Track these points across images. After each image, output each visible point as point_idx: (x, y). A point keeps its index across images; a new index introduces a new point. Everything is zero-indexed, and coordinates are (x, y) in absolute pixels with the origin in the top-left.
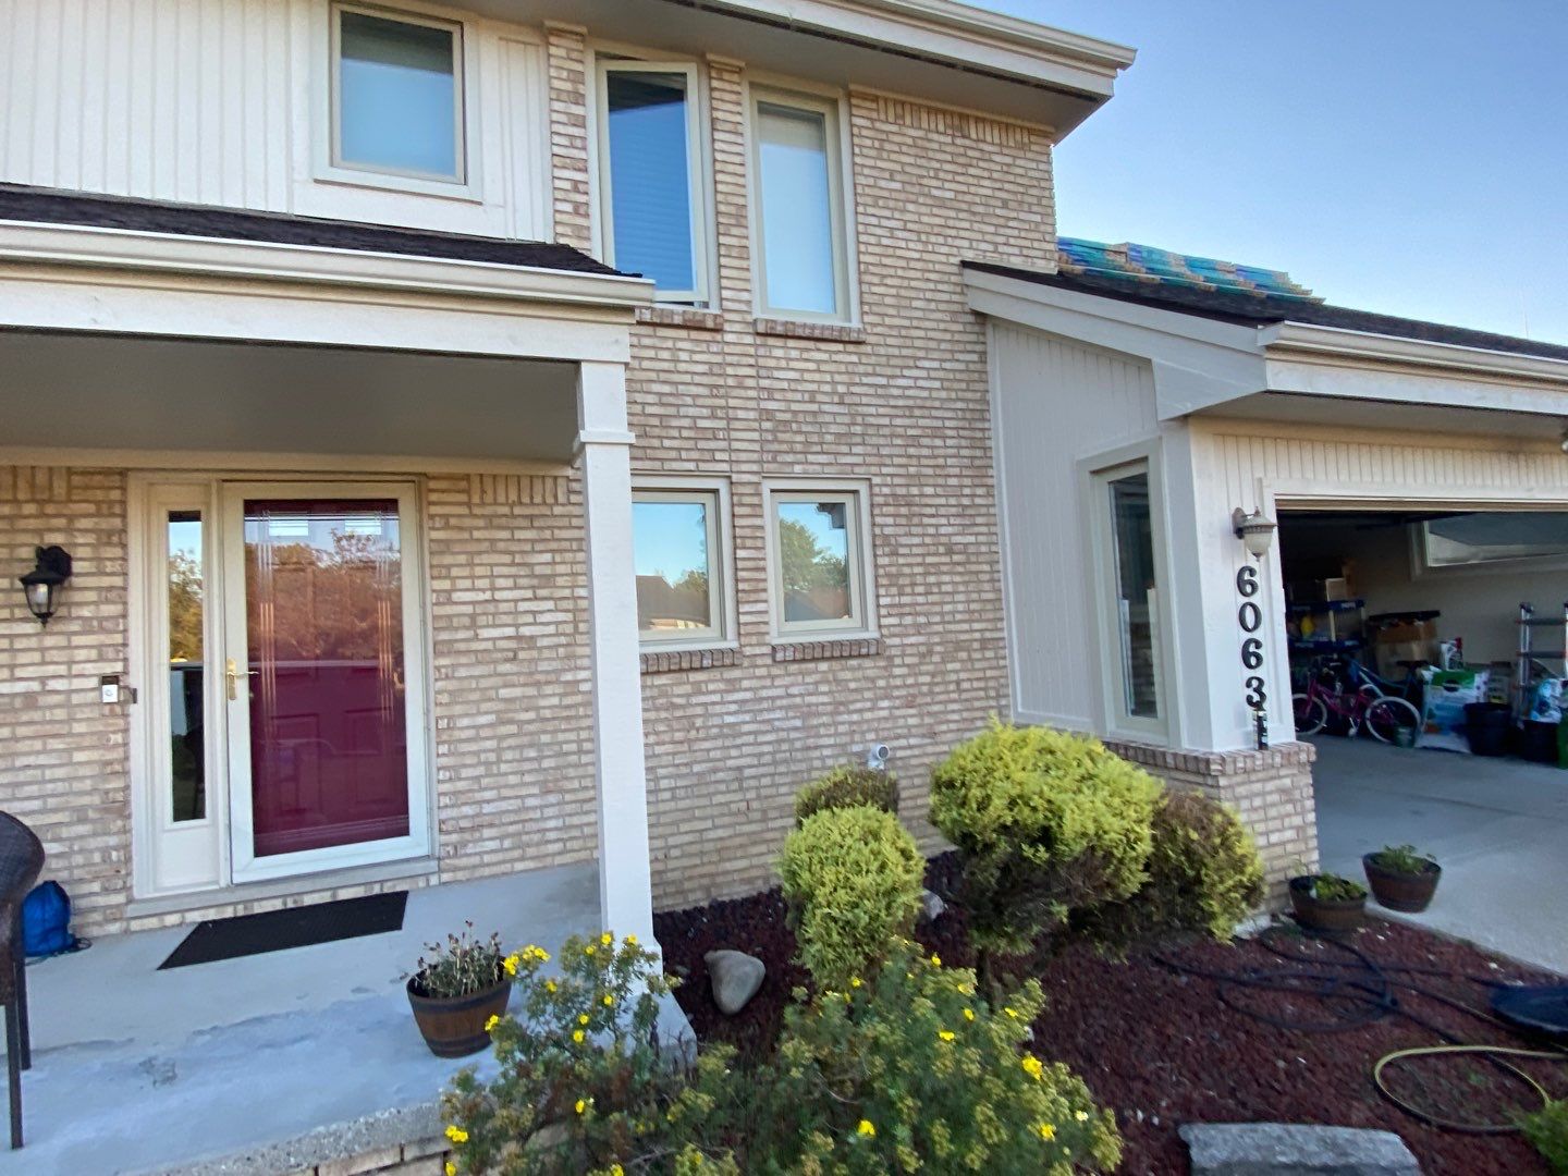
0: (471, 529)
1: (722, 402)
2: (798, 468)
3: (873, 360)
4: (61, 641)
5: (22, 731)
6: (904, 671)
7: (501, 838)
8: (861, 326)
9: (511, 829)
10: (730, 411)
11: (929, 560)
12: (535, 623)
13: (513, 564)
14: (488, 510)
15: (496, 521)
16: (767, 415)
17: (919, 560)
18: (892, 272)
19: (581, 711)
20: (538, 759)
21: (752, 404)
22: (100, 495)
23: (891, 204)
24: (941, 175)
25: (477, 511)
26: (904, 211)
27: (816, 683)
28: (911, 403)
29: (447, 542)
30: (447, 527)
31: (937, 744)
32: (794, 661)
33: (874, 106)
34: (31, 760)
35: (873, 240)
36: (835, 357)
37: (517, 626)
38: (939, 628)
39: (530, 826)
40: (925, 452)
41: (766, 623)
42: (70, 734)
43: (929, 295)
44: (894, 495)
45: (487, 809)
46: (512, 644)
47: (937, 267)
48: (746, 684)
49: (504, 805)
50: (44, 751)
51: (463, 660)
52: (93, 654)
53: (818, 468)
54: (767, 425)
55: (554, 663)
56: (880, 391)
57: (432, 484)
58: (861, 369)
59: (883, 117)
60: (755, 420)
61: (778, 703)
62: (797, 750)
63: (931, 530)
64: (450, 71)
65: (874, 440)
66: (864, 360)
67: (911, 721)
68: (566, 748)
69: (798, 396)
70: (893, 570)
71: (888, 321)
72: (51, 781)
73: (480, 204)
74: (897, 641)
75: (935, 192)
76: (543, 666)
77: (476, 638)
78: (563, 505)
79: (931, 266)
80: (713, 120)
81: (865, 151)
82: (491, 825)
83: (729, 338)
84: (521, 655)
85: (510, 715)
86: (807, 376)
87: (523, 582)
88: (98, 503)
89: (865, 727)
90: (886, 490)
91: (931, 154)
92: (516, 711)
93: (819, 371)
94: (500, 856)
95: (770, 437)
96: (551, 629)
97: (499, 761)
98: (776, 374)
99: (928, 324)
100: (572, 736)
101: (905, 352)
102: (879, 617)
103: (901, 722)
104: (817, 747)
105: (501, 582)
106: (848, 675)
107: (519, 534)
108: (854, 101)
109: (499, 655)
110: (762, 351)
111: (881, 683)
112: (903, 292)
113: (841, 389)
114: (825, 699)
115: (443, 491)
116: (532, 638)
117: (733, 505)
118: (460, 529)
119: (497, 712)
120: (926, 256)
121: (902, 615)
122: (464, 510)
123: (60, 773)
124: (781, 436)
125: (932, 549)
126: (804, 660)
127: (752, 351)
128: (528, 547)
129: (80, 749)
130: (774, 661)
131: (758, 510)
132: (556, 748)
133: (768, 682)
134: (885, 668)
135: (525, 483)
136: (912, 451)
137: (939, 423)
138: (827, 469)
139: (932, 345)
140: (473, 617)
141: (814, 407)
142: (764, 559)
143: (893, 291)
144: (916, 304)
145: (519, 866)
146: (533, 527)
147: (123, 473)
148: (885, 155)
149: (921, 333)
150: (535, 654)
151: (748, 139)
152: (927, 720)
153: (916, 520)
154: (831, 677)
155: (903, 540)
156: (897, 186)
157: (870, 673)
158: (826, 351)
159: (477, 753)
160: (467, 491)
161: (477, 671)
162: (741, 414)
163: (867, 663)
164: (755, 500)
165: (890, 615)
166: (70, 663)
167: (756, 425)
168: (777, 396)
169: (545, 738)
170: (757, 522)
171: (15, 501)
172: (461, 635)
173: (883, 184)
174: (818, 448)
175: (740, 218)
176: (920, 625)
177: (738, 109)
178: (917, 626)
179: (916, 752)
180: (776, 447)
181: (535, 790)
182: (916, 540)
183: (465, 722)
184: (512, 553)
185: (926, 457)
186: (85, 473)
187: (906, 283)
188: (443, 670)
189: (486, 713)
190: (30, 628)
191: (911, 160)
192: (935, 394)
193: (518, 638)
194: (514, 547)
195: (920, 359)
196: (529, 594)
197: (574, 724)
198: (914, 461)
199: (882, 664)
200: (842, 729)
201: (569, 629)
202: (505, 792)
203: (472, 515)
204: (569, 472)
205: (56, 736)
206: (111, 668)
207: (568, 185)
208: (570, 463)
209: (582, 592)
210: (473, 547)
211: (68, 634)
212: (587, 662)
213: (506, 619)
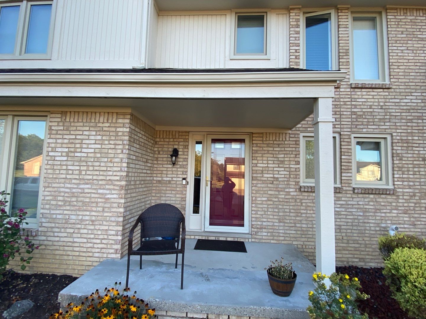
0: (263, 147)
1: (339, 110)
2: (364, 130)
3: (394, 94)
4: (175, 169)
5: (168, 189)
6: (404, 201)
7: (268, 232)
8: (389, 83)
9: (270, 230)
10: (341, 112)
11: (415, 162)
12: (278, 174)
13: (273, 157)
14: (267, 142)
15: (269, 145)
16: (355, 113)
17: (411, 162)
18: (402, 64)
19: (291, 200)
20: (278, 212)
21: (349, 110)
22: (184, 137)
23: (402, 42)
24: (422, 30)
25: (265, 142)
26: (407, 43)
27: (369, 202)
28: (409, 108)
29: (257, 150)
30: (257, 146)
31: (416, 228)
32: (361, 193)
33: (396, 11)
34: (169, 195)
35: (395, 54)
36: (379, 94)
37: (274, 174)
38: (419, 187)
39: (275, 231)
40: (414, 124)
41: (351, 180)
42: (176, 190)
43: (417, 71)
44: (402, 140)
45: (264, 224)
46: (272, 179)
47: (420, 61)
48: (343, 199)
49: (269, 224)
50: (171, 194)
51: (259, 182)
52: (181, 173)
53: (372, 130)
54: (353, 116)
55: (283, 186)
56: (397, 104)
57: (254, 135)
58: (389, 97)
59: (399, 14)
60: (350, 115)
61: (355, 206)
62: (360, 223)
63: (416, 152)
64: (263, 26)
65: (394, 121)
66: (391, 94)
67: (405, 219)
68: (286, 210)
69: (366, 107)
70: (400, 165)
71: (400, 80)
73: (270, 60)
74: (401, 190)
75: (419, 36)
76: (280, 186)
77: (263, 177)
78: (288, 141)
79: (418, 61)
80: (339, 25)
81: (392, 26)
82: (265, 228)
83: (341, 90)
84: (275, 182)
86: (369, 100)
87: (275, 162)
88: (184, 139)
89: (387, 219)
90: (398, 138)
91: (417, 24)
92: (272, 198)
93: (373, 98)
94: (267, 238)
95: (355, 120)
96: (283, 176)
97: (268, 211)
98: (358, 100)
99: (416, 81)
100: (288, 207)
101: (407, 90)
102: (394, 181)
103: (401, 218)
104: (368, 223)
105: (270, 162)
106: (381, 200)
107: (275, 149)
108: (388, 11)
109: (269, 182)
110: (353, 93)
111: (394, 204)
112: (406, 71)
113: (382, 104)
114: (372, 207)
115: (257, 137)
116: (277, 178)
117: (341, 142)
118: (260, 147)
119: (268, 197)
120: (415, 58)
121: (403, 181)
122: (261, 142)
123: (174, 199)
124: (359, 120)
125: (417, 159)
126: (365, 193)
127: (349, 93)
128: (277, 153)
129: (178, 194)
130: (354, 192)
131: (350, 144)
132: (283, 210)
133: (351, 199)
134: (395, 199)
135: (278, 135)
136: (409, 124)
137: (421, 115)
138: (375, 131)
139: (418, 87)
140: (262, 171)
141: (371, 110)
142: (351, 159)
143: (403, 70)
144: (411, 74)
145: (272, 241)
146: (279, 147)
147: (189, 132)
148: (400, 26)
149: (414, 84)
150: (278, 182)
151: (350, 29)
152: (412, 219)
153: (410, 148)
154: (374, 200)
155: (405, 155)
156: (405, 36)
157: (390, 200)
158: (376, 92)
159: (262, 208)
160: (262, 137)
161: (263, 186)
162: (345, 113)
163: (389, 197)
164: (349, 140)
165: (398, 181)
166: (177, 174)
167: (350, 116)
168: (358, 107)
169: (280, 207)
170: (349, 147)
171: (169, 138)
172: (259, 175)
173: (399, 36)
174: (372, 124)
175: (347, 53)
176: (411, 185)
177: (347, 20)
178: (409, 186)
179: (407, 230)
180: (357, 123)
181: (277, 221)
182: (410, 155)
183: (259, 199)
184: (273, 154)
185: (415, 126)
186: (182, 132)
187: (408, 67)
188: (254, 184)
189: (265, 197)
190: (170, 166)
191: (410, 27)
192: (419, 104)
193: (274, 178)
194: (274, 152)
195: (413, 92)
196: (277, 166)
197: (288, 204)
198: (410, 128)
199: (395, 197)
200: (377, 218)
201: (288, 176)
202: (269, 220)
203: (263, 143)
204: (290, 132)
205: (174, 190)
206: (184, 176)
207: (294, 51)
208: (290, 129)
209: (292, 166)
210: (263, 152)
211: (177, 168)
212: (293, 186)
213: (271, 172)
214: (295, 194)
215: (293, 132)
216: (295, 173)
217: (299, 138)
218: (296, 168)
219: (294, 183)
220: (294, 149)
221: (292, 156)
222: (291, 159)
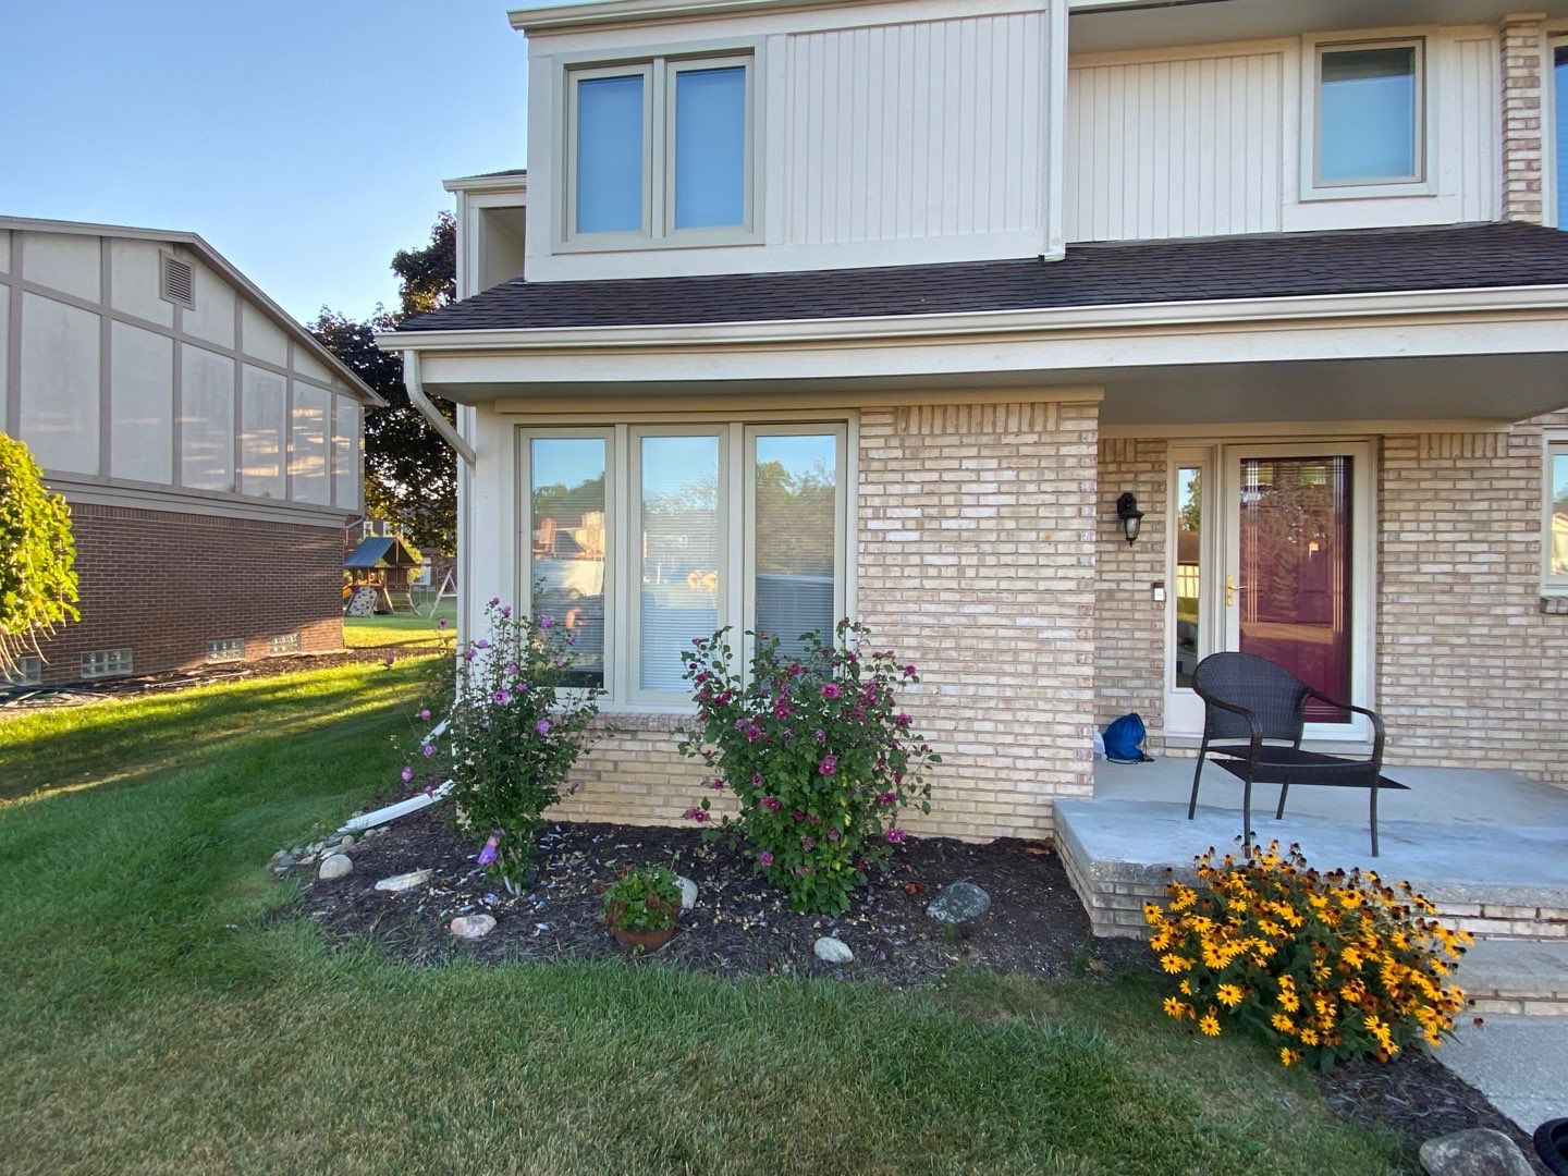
0: (1419, 480)
4: (1128, 557)
5: (1105, 615)
7: (1432, 738)
9: (1440, 732)
12: (1470, 563)
13: (1453, 511)
14: (1434, 464)
15: (1440, 473)
19: (1509, 642)
20: (1468, 678)
22: (1152, 457)
25: (1424, 465)
29: (1400, 491)
30: (1399, 478)
34: (1109, 634)
37: (1455, 564)
39: (1456, 732)
42: (1133, 619)
45: (1421, 712)
46: (1449, 579)
49: (1436, 712)
50: (1118, 629)
51: (1407, 589)
52: (1148, 567)
55: (1485, 598)
57: (1387, 444)
68: (1492, 671)
72: (1122, 649)
73: (1435, 197)
76: (1475, 600)
78: (1502, 458)
82: (1423, 726)
84: (1457, 589)
85: (1444, 638)
87: (1461, 526)
88: (1153, 463)
92: (1448, 636)
94: (1430, 752)
96: (1485, 568)
97: (1433, 675)
100: (1499, 662)
105: (1441, 526)
107: (1460, 485)
109: (1437, 588)
115: (1397, 449)
116: (1467, 575)
118: (1410, 480)
119: (1434, 635)
122: (1412, 464)
123: (1126, 644)
128: (1468, 496)
129: (1139, 629)
132: (1484, 671)
135: (1468, 439)
140: (1417, 554)
145: (1445, 763)
146: (1473, 478)
147: (1165, 441)
150: (1467, 589)
159: (1415, 666)
160: (1417, 448)
161: (1418, 599)
166: (1134, 572)
169: (1474, 661)
171: (1104, 463)
172: (1406, 568)
181: (1463, 704)
183: (1405, 640)
184: (1453, 501)
186: (1146, 442)
189: (1423, 634)
193: (1455, 574)
194: (1455, 496)
196: (1466, 537)
197: (1500, 653)
201: (1500, 569)
202: (1437, 701)
203: (1419, 468)
204: (1511, 429)
205: (1124, 619)
206: (1156, 578)
207: (1522, 165)
208: (1512, 420)
209: (1515, 537)
210: (1420, 496)
211: (1135, 552)
212: (1516, 600)
213: (1444, 558)
214: (1524, 621)
215: (1521, 430)
216: (1524, 558)
217: (1538, 447)
218: (1527, 543)
219: (1520, 590)
220: (1522, 484)
221: (1516, 504)
222: (1513, 515)
